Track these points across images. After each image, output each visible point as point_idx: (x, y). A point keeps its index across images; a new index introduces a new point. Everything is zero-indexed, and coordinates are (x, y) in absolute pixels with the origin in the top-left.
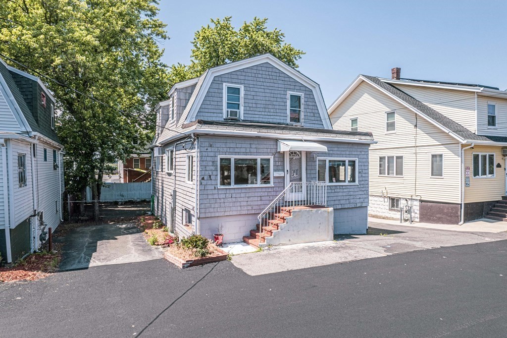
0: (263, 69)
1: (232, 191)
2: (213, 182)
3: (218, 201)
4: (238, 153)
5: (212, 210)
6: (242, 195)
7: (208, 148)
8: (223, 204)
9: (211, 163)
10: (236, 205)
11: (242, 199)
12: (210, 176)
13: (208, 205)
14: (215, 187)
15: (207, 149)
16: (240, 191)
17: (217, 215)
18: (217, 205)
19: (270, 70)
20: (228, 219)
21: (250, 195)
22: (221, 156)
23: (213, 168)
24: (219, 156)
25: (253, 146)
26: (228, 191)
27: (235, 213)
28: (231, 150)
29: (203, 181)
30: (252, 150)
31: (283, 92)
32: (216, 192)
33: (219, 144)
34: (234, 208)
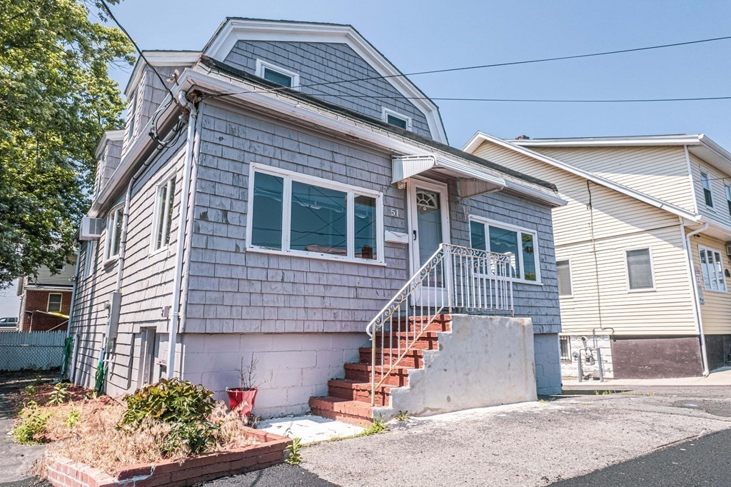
0: (338, 53)
1: (285, 264)
2: (233, 232)
3: (245, 287)
4: (303, 168)
5: (224, 312)
6: (312, 279)
7: (224, 136)
8: (259, 297)
9: (229, 179)
10: (292, 305)
11: (310, 289)
12: (225, 212)
13: (216, 295)
14: (237, 247)
15: (221, 139)
16: (305, 266)
17: (240, 327)
18: (240, 299)
19: (352, 59)
20: (270, 343)
21: (331, 280)
22: (258, 165)
23: (234, 192)
24: (252, 164)
25: (338, 158)
26: (273, 263)
27: (290, 327)
28: (286, 156)
29: (202, 223)
30: (336, 168)
31: (374, 107)
32: (239, 259)
33: (255, 133)
34: (289, 313)
